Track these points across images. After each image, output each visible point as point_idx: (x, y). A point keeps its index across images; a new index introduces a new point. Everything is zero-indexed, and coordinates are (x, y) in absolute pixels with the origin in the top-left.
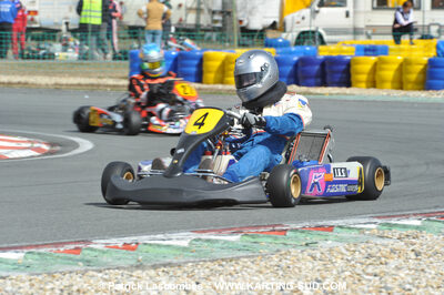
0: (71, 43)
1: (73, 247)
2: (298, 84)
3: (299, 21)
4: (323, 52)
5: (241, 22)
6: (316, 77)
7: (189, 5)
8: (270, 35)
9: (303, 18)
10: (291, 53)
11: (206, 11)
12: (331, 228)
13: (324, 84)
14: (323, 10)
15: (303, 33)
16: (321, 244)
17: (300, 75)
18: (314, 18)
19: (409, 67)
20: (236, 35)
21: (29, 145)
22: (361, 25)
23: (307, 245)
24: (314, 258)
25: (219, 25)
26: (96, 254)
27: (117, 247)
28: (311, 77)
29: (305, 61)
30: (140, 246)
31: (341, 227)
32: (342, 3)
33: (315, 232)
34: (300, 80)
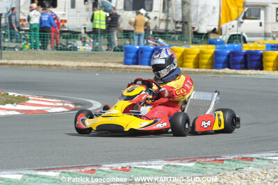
0: (88, 41)
1: (90, 169)
2: (230, 68)
3: (230, 28)
4: (246, 48)
5: (194, 28)
6: (241, 64)
7: (161, 18)
8: (212, 37)
9: (233, 26)
10: (225, 48)
11: (172, 21)
12: (251, 159)
13: (246, 68)
14: (246, 21)
15: (233, 35)
16: (245, 169)
17: (231, 62)
18: (240, 26)
20: (191, 37)
21: (61, 104)
22: (269, 30)
23: (237, 169)
24: (241, 178)
25: (180, 30)
26: (104, 173)
27: (118, 170)
28: (237, 64)
29: (234, 54)
30: (132, 169)
31: (258, 158)
32: (258, 17)
33: (241, 161)
34: (231, 66)
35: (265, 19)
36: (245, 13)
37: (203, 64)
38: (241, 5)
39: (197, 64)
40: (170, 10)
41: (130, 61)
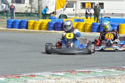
3: (60, 11)
6: (60, 28)
9: (61, 11)
11: (34, 8)
13: (62, 30)
18: (64, 11)
19: (87, 25)
20: (41, 16)
22: (78, 13)
23: (25, 81)
25: (38, 12)
28: (58, 28)
31: (38, 75)
32: (72, 7)
33: (29, 77)
34: (56, 29)
35: (76, 8)
36: (67, 5)
37: (43, 28)
38: (65, 1)
39: (40, 28)
40: (33, 3)
41: (10, 26)
